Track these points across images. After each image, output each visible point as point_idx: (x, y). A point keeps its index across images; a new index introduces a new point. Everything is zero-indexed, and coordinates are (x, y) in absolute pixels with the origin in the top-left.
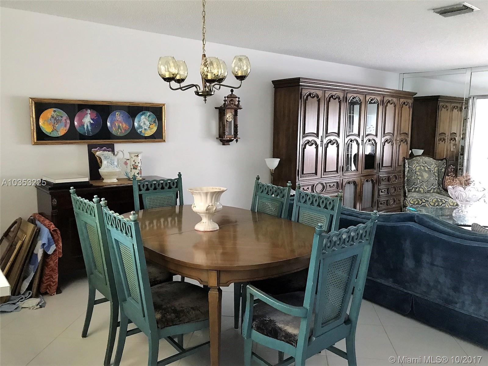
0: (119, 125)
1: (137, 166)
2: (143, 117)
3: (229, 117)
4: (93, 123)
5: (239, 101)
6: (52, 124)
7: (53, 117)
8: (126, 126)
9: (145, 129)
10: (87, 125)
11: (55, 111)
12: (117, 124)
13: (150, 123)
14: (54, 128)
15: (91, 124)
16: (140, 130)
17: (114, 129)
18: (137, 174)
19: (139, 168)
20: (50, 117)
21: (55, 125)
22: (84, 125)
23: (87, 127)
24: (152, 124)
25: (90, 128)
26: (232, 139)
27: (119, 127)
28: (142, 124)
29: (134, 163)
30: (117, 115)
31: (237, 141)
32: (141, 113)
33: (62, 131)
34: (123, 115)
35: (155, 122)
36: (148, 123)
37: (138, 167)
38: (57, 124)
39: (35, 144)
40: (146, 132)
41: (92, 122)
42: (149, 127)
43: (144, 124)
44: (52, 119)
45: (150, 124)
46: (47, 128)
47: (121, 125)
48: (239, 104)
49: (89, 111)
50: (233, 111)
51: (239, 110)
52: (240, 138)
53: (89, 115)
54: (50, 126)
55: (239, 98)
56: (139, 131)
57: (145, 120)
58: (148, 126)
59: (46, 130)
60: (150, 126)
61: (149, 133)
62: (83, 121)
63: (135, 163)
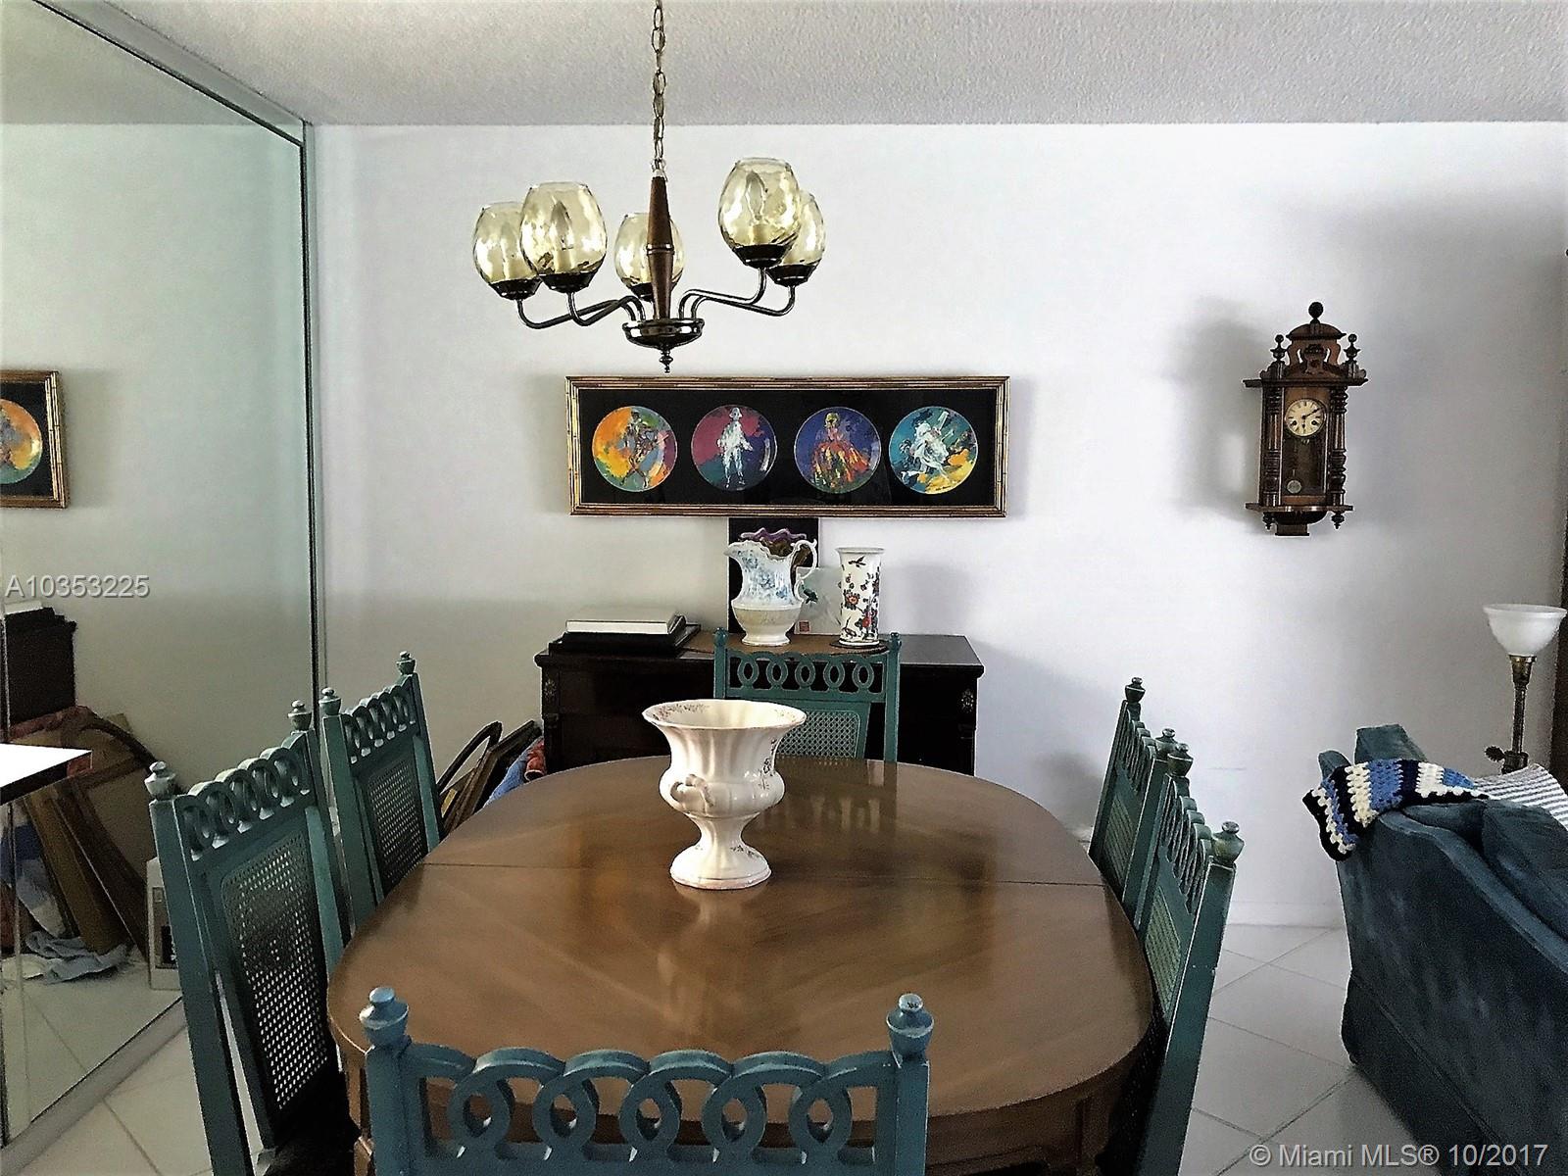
0: (835, 455)
1: (857, 597)
2: (923, 427)
3: (1304, 417)
4: (751, 448)
5: (1351, 352)
6: (629, 453)
7: (631, 433)
8: (859, 459)
9: (931, 471)
10: (732, 457)
11: (635, 415)
12: (828, 454)
13: (948, 450)
14: (634, 466)
15: (744, 453)
16: (911, 473)
17: (819, 470)
18: (857, 624)
19: (862, 605)
20: (623, 431)
21: (637, 455)
22: (722, 458)
23: (732, 462)
24: (959, 453)
25: (739, 466)
26: (1314, 509)
27: (836, 461)
28: (918, 453)
29: (846, 586)
30: (831, 421)
31: (1338, 520)
32: (916, 413)
33: (657, 473)
34: (848, 423)
35: (966, 444)
36: (940, 449)
37: (861, 600)
38: (642, 453)
39: (579, 512)
40: (933, 481)
41: (746, 446)
42: (946, 463)
43: (929, 450)
44: (628, 438)
45: (952, 453)
46: (613, 466)
47: (841, 455)
48: (1351, 361)
49: (737, 413)
50: (1322, 394)
51: (1350, 390)
52: (1350, 508)
53: (738, 427)
54: (623, 460)
55: (1353, 338)
56: (904, 477)
57: (929, 437)
58: (940, 457)
59: (612, 472)
60: (947, 458)
61: (943, 484)
62: (719, 443)
63: (852, 586)
